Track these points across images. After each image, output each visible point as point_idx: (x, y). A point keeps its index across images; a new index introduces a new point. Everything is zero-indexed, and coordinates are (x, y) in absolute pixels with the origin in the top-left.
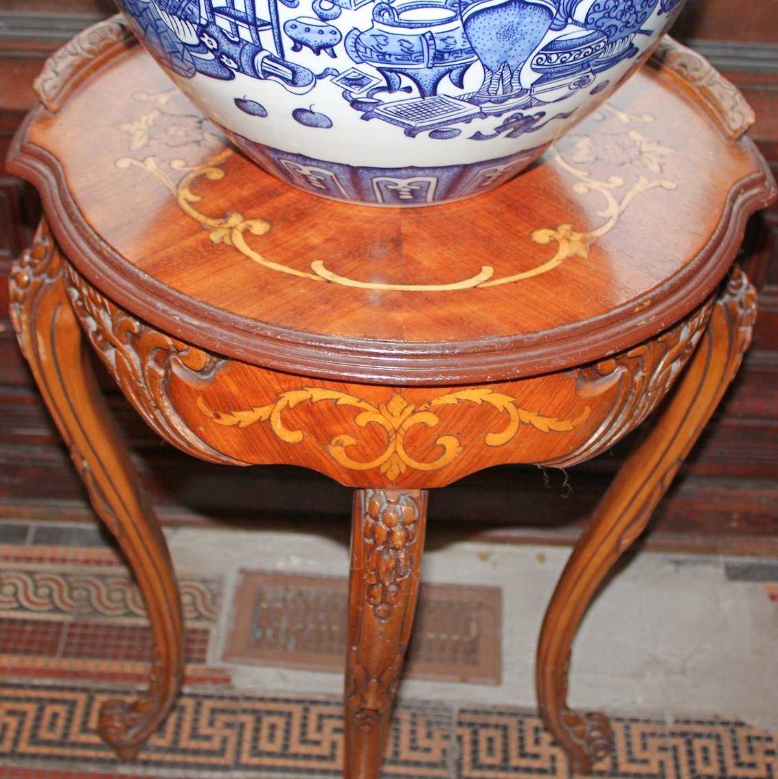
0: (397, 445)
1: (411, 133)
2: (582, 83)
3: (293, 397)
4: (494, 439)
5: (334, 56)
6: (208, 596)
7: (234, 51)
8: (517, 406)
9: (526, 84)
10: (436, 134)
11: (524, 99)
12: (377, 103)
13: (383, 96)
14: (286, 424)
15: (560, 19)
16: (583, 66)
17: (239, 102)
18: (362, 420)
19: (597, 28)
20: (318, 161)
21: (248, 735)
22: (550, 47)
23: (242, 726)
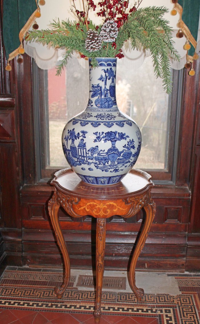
0: (102, 211)
1: (103, 171)
2: (123, 165)
3: (88, 204)
4: (115, 210)
5: (93, 160)
6: (74, 278)
7: (81, 161)
8: (117, 206)
9: (116, 164)
10: (106, 171)
11: (116, 166)
12: (98, 166)
13: (99, 165)
14: (88, 209)
15: (119, 156)
16: (123, 162)
17: (82, 168)
18: (97, 207)
19: (124, 157)
20: (92, 177)
21: (81, 296)
22: (118, 159)
23: (80, 295)
